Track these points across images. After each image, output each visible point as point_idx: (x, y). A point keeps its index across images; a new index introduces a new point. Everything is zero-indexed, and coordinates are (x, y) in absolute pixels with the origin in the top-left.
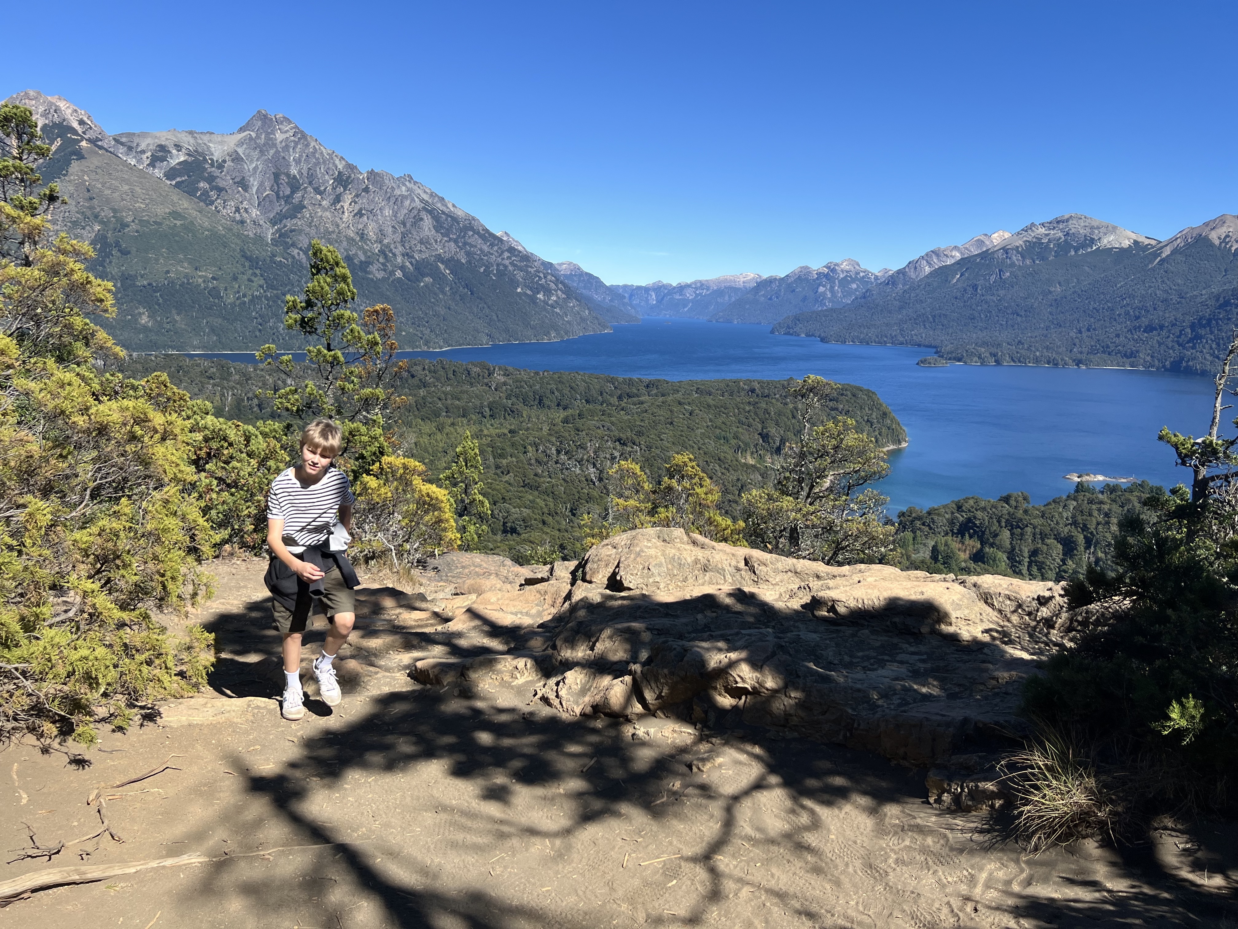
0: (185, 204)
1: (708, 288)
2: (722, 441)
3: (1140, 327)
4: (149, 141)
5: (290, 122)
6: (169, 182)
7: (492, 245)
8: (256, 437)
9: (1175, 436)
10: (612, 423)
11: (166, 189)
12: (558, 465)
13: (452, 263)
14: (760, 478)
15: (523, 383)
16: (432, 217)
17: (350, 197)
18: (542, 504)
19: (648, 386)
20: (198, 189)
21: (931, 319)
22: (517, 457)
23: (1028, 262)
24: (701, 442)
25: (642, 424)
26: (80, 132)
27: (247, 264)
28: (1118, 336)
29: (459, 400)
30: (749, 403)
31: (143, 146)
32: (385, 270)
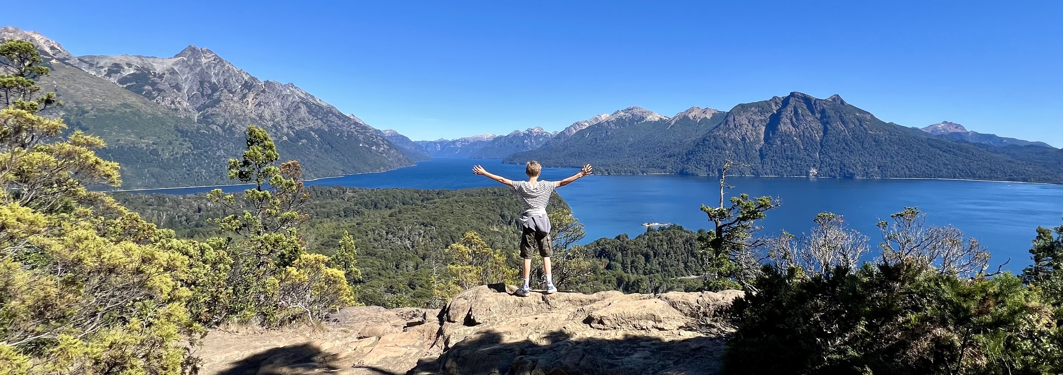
0: (132, 99)
1: (468, 142)
2: (480, 220)
3: (666, 155)
4: (107, 60)
5: (212, 52)
6: (121, 86)
7: (344, 121)
8: (209, 249)
9: (707, 208)
10: (419, 215)
11: (119, 89)
12: (388, 241)
13: (319, 132)
14: (502, 238)
15: (364, 196)
16: (307, 106)
17: (253, 95)
18: (378, 264)
19: (438, 194)
20: (144, 90)
21: (578, 154)
22: (361, 238)
23: (618, 127)
24: (469, 221)
25: (436, 214)
26: (51, 54)
27: (179, 135)
28: (658, 159)
29: (324, 208)
30: (494, 199)
31: (102, 64)
32: (276, 136)
